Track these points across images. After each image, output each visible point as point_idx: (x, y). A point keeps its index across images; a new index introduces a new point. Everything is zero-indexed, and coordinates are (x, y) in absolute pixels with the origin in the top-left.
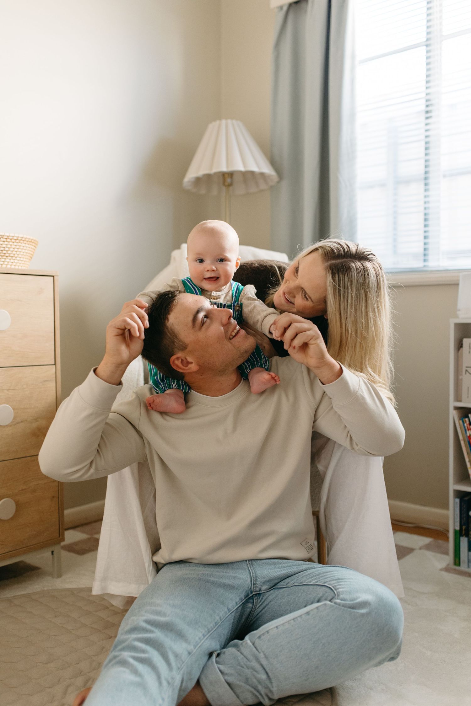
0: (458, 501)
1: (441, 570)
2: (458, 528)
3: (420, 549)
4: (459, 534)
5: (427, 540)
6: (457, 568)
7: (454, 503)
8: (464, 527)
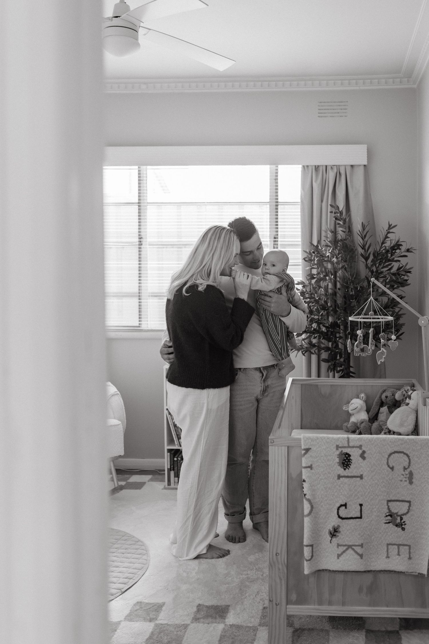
0: (169, 454)
1: (162, 489)
2: (169, 467)
3: (148, 481)
4: (170, 470)
5: (150, 477)
6: (169, 487)
7: (167, 455)
8: (172, 466)
